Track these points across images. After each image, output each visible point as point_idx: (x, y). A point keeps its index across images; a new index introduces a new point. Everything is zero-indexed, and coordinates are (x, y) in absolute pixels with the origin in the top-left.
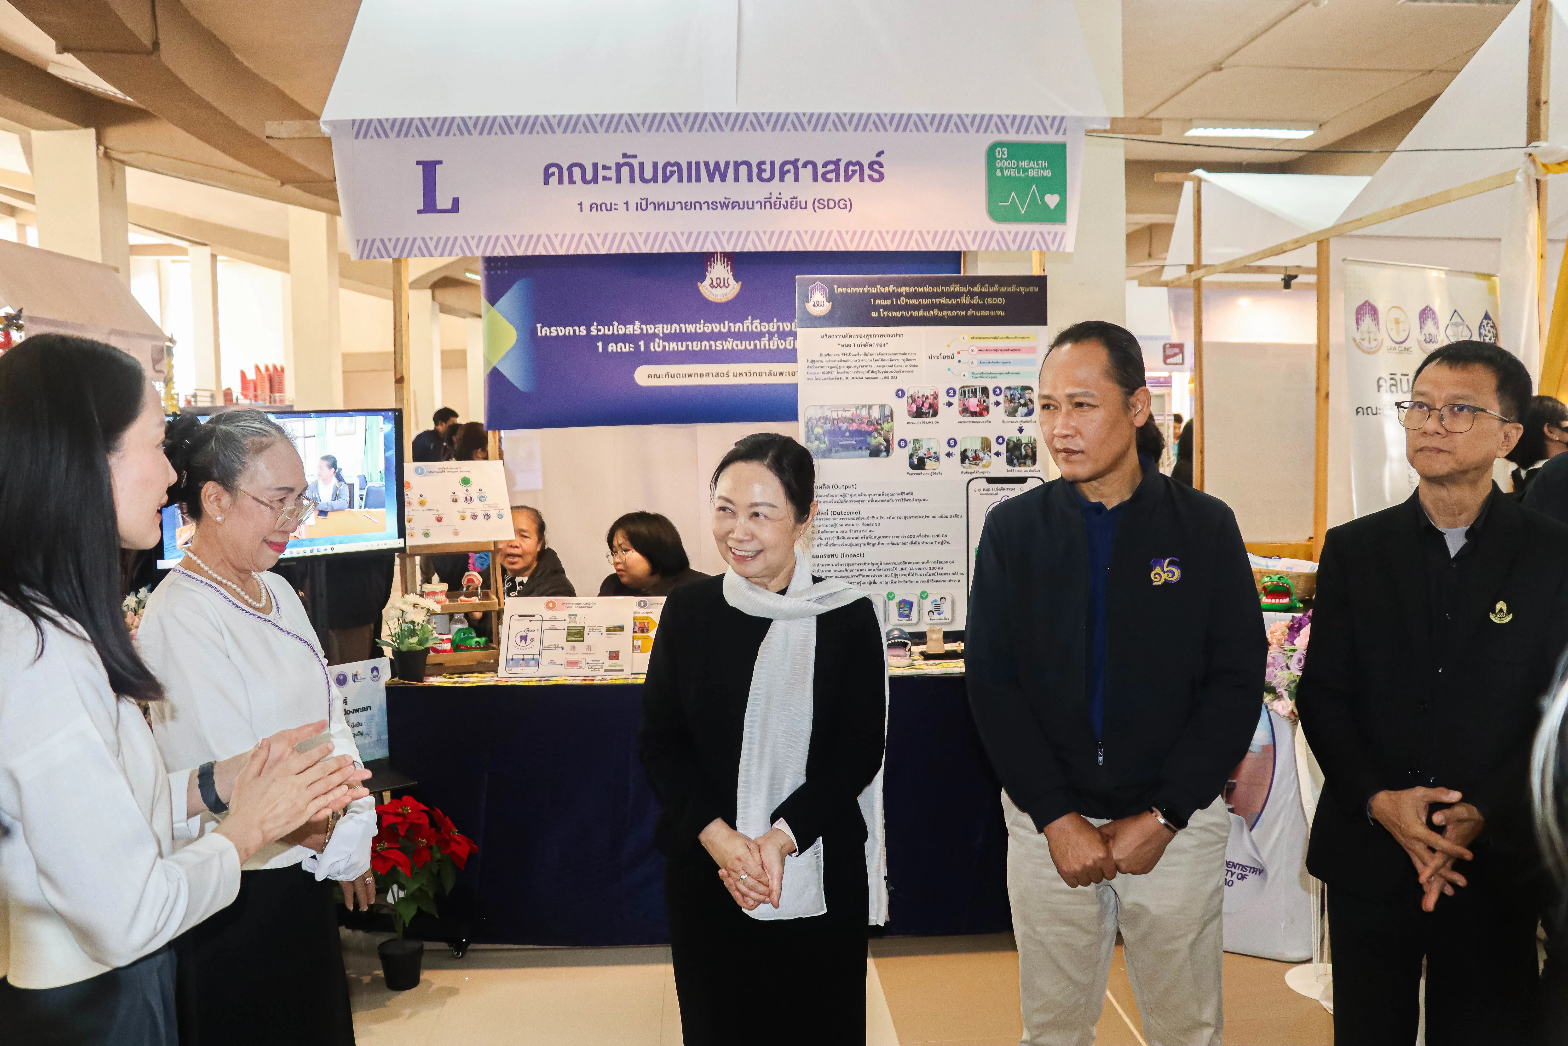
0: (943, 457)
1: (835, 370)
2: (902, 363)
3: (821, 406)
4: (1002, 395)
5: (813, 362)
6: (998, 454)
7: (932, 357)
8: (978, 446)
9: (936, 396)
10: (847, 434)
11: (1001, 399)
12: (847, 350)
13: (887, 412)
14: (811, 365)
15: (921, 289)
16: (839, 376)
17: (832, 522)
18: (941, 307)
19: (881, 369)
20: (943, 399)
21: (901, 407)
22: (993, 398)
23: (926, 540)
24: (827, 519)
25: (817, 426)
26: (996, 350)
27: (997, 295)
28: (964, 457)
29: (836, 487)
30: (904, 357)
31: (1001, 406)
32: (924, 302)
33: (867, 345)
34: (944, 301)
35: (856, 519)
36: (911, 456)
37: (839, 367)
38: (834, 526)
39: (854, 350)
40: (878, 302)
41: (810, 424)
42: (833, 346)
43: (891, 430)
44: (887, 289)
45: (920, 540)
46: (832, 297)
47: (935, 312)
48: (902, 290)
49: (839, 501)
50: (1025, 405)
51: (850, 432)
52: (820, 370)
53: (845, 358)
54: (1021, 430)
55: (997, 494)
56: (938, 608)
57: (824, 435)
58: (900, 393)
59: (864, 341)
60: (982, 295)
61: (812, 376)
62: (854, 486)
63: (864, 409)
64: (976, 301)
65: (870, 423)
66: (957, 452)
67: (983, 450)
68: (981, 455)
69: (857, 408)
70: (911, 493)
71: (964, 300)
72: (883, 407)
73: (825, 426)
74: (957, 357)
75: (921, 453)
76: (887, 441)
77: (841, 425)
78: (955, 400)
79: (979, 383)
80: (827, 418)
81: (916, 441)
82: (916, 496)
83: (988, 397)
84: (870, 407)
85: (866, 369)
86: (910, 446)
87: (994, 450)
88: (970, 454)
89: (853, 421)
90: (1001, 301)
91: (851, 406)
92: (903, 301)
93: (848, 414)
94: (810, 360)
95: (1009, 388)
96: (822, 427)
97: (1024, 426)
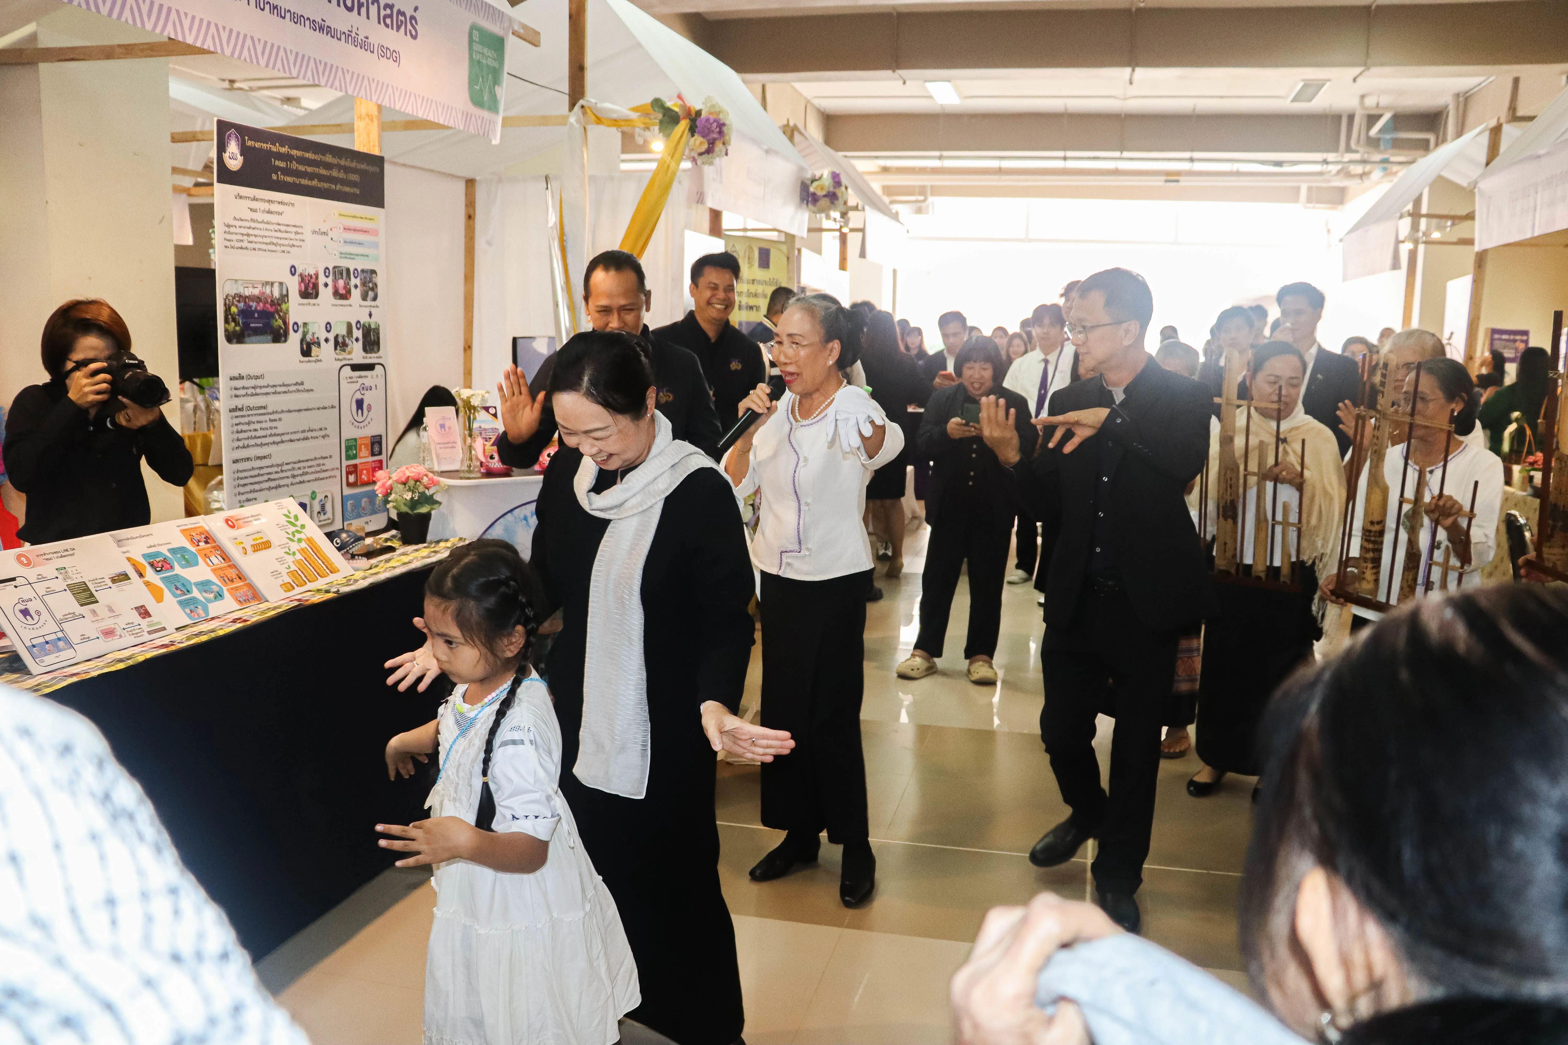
0: (323, 343)
1: (245, 238)
2: (292, 236)
3: (236, 280)
4: (359, 279)
5: (228, 226)
6: (357, 340)
7: (314, 232)
8: (343, 331)
9: (317, 275)
10: (256, 315)
11: (358, 281)
12: (255, 216)
13: (284, 292)
14: (227, 229)
15: (307, 155)
16: (250, 246)
17: (246, 420)
18: (321, 178)
19: (280, 242)
20: (322, 280)
21: (294, 286)
22: (354, 281)
23: (314, 434)
24: (242, 416)
25: (233, 304)
26: (355, 230)
27: (354, 171)
28: (336, 343)
29: (250, 377)
30: (295, 229)
31: (358, 289)
32: (309, 169)
33: (269, 212)
34: (323, 172)
35: (264, 414)
36: (302, 341)
37: (248, 235)
38: (249, 423)
39: (259, 216)
40: (278, 163)
41: (227, 302)
42: (242, 209)
43: (287, 312)
44: (284, 150)
45: (310, 434)
46: (245, 151)
47: (315, 183)
48: (294, 152)
49: (253, 395)
50: (372, 289)
51: (258, 312)
52: (234, 237)
53: (253, 225)
54: (370, 315)
55: (357, 382)
56: (323, 507)
57: (239, 316)
58: (293, 270)
59: (266, 206)
60: (347, 170)
61: (228, 244)
62: (261, 377)
63: (268, 287)
64: (342, 175)
65: (273, 303)
66: (331, 336)
67: (348, 337)
68: (347, 341)
69: (263, 285)
70: (302, 384)
71: (335, 173)
72: (281, 284)
73: (239, 304)
74: (331, 234)
75: (309, 338)
76: (285, 323)
77: (251, 303)
78: (330, 281)
79: (344, 263)
80: (240, 296)
81: (305, 324)
82: (306, 386)
83: (350, 279)
84: (272, 284)
85: (268, 240)
86: (301, 330)
87: (355, 337)
88: (340, 340)
89: (261, 301)
90: (355, 177)
91: (258, 282)
92: (294, 165)
93: (256, 292)
94: (226, 223)
95: (363, 271)
96: (236, 306)
97: (374, 311)
